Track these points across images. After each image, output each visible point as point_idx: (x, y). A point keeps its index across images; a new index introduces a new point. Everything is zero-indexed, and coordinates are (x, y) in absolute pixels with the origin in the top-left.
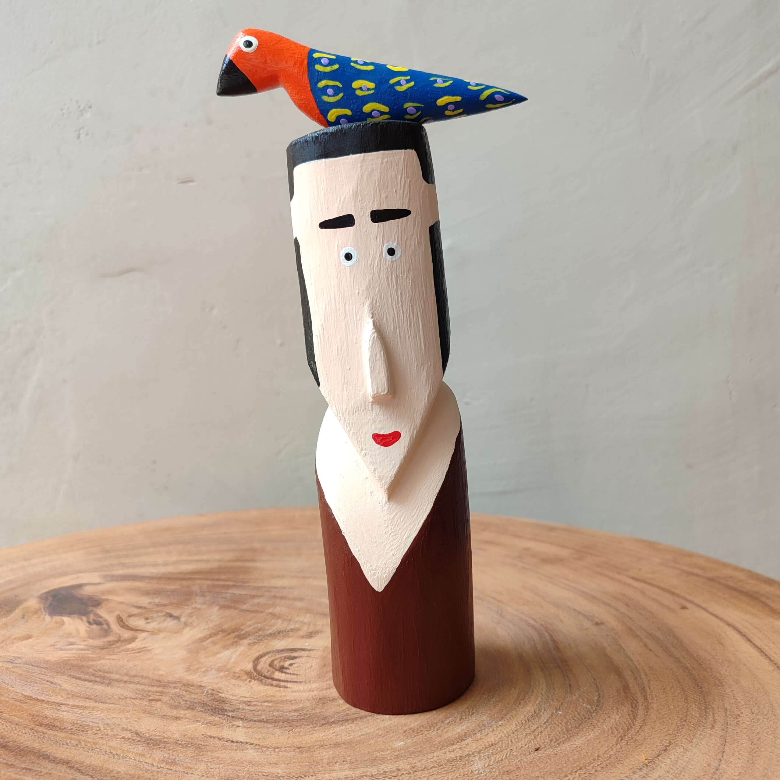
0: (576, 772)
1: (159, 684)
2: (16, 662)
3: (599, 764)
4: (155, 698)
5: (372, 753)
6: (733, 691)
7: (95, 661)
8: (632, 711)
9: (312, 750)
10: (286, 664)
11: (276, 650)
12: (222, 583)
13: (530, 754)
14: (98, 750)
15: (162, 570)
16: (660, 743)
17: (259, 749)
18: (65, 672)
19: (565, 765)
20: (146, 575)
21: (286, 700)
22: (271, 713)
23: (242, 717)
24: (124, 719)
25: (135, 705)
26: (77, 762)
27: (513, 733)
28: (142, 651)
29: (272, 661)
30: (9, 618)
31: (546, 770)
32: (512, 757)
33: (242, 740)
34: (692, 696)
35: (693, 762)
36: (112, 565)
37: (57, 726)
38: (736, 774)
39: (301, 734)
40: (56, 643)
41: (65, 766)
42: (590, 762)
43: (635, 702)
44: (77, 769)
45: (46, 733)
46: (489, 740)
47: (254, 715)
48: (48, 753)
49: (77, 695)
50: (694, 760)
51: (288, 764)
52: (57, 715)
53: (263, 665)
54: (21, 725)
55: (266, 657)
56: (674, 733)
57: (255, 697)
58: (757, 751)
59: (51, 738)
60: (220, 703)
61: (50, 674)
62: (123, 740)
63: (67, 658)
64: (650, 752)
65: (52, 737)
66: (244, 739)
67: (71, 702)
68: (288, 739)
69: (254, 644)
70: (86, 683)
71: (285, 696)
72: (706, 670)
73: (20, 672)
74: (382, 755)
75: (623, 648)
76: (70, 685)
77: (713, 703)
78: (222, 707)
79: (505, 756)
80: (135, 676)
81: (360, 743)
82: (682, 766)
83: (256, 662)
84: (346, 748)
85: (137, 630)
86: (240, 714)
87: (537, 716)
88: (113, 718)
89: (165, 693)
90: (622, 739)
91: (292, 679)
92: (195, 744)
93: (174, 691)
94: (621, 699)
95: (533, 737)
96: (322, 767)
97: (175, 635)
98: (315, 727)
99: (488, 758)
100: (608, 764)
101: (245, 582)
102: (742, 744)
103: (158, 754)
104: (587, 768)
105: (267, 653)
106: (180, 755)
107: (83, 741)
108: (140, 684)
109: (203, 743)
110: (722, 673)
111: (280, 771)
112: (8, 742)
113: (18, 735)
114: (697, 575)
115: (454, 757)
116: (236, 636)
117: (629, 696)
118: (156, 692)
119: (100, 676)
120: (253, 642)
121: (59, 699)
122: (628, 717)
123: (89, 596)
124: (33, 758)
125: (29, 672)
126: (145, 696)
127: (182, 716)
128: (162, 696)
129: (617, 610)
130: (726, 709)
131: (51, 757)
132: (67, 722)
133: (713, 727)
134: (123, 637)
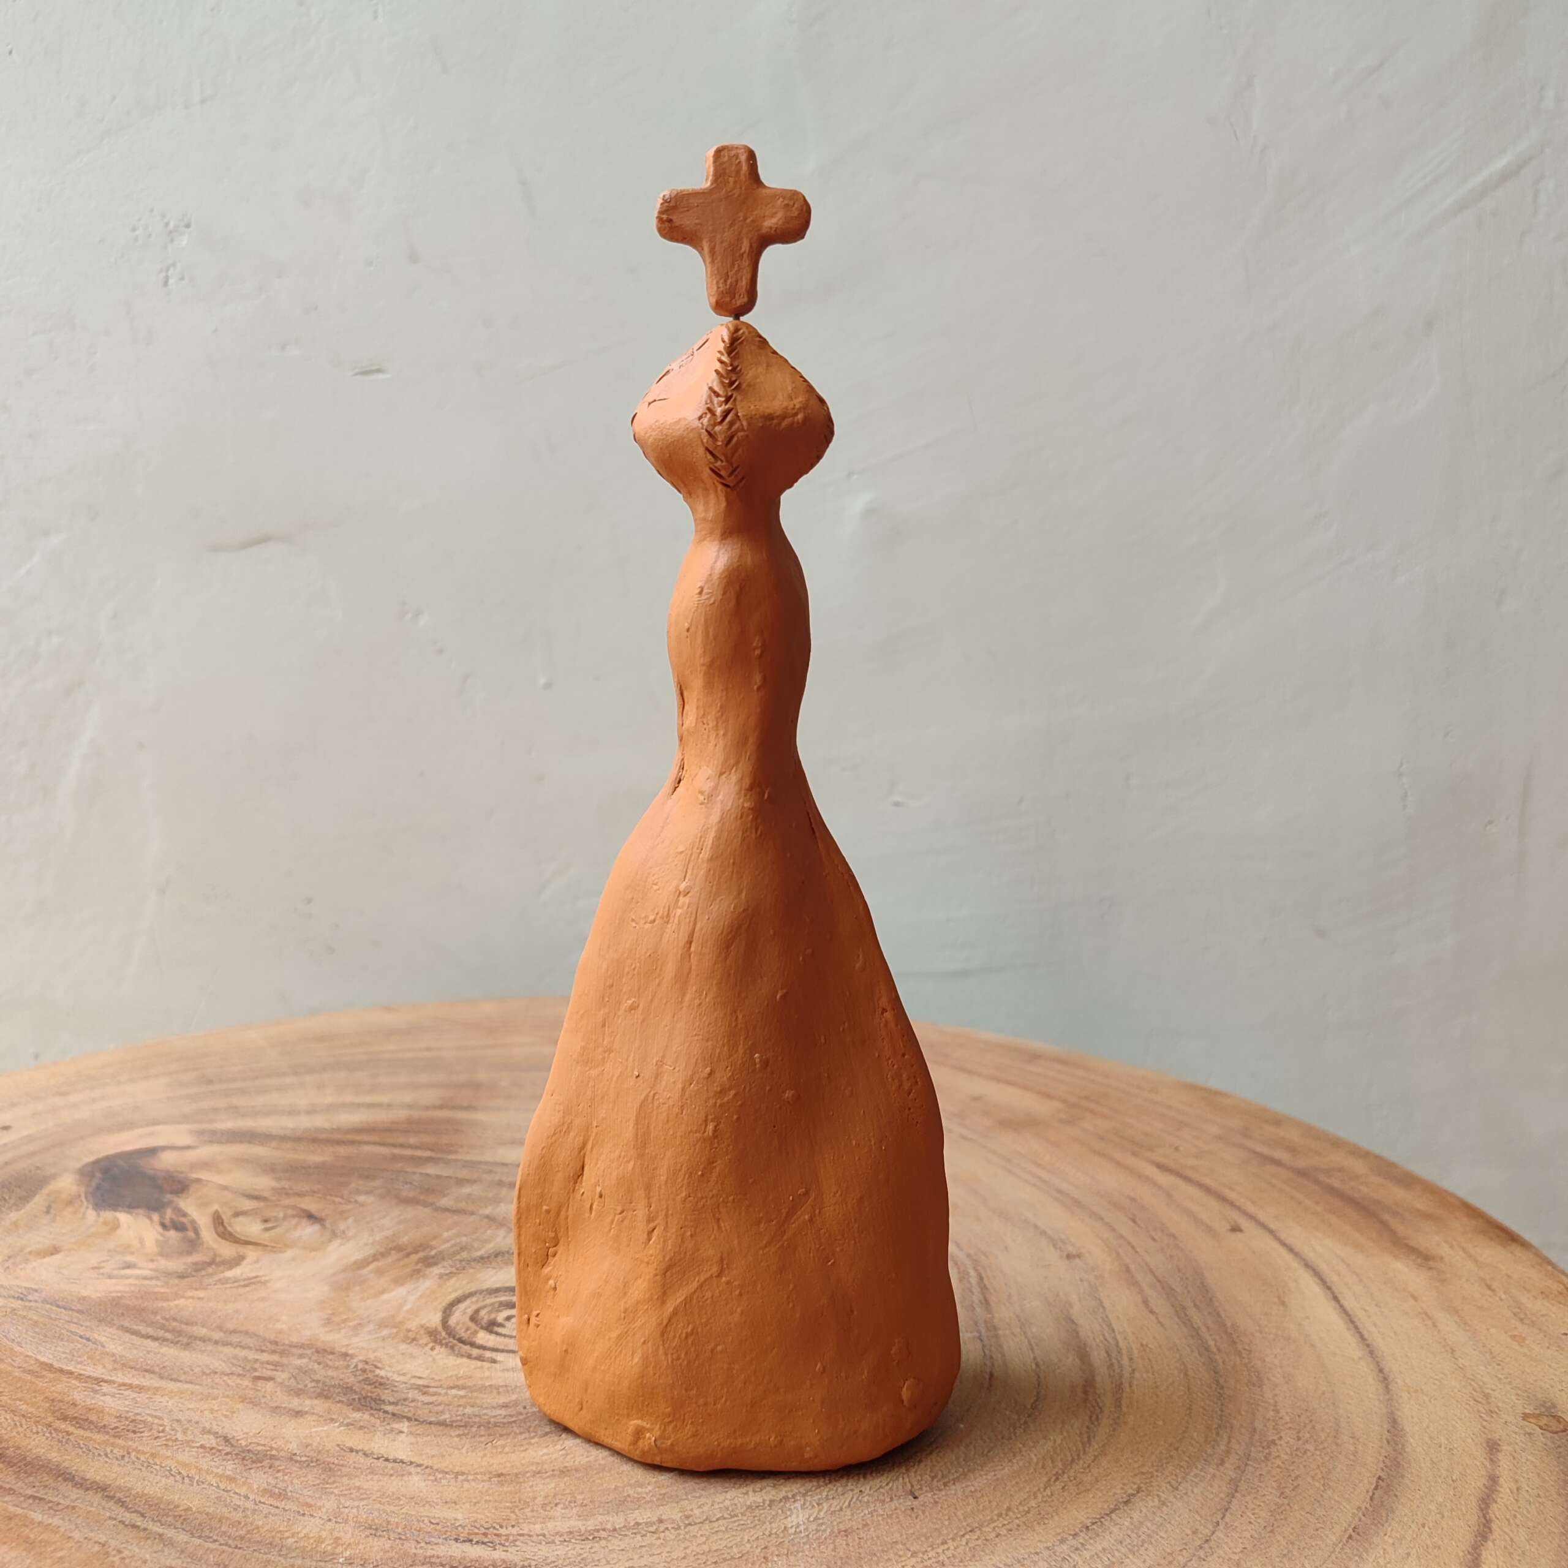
0: (963, 1536)
1: (274, 1347)
2: (30, 1297)
3: (1006, 1522)
4: (264, 1375)
5: (621, 1489)
6: (1276, 1395)
7: (166, 1299)
8: (1088, 1427)
9: (521, 1480)
10: (501, 1317)
11: (487, 1290)
12: (408, 1152)
13: (892, 1499)
14: (158, 1467)
15: (305, 1123)
16: (1122, 1489)
17: (430, 1475)
18: (112, 1319)
19: (946, 1523)
20: (274, 1132)
21: (490, 1386)
22: (461, 1409)
23: (410, 1415)
24: (206, 1412)
25: (228, 1386)
26: (119, 1488)
28: (251, 1283)
29: (477, 1311)
30: (23, 1211)
31: (911, 1531)
32: (859, 1505)
33: (404, 1457)
34: (1202, 1404)
35: (1168, 1525)
36: (215, 1110)
37: (91, 1422)
38: (1238, 1550)
39: (507, 1449)
40: (103, 1264)
41: (100, 1495)
42: (992, 1519)
43: (1099, 1410)
44: (119, 1500)
45: (72, 1434)
47: (430, 1412)
48: (73, 1470)
49: (131, 1364)
50: (1173, 1522)
51: (475, 1504)
52: (93, 1402)
53: (459, 1317)
54: (30, 1418)
55: (468, 1302)
56: (1151, 1470)
57: (437, 1378)
58: (1285, 1510)
59: (79, 1444)
60: (376, 1387)
61: (88, 1324)
62: (201, 1450)
63: (119, 1294)
64: (1100, 1505)
65: (81, 1442)
66: (408, 1456)
67: (120, 1377)
68: (482, 1458)
69: (450, 1275)
70: (149, 1343)
71: (490, 1378)
72: (1239, 1354)
73: (35, 1318)
74: (638, 1493)
75: (1104, 1308)
76: (121, 1345)
77: (1235, 1418)
78: (378, 1395)
79: (847, 1504)
80: (234, 1332)
81: (604, 1470)
82: (1149, 1532)
83: (448, 1311)
84: (578, 1479)
85: (247, 1243)
86: (406, 1410)
88: (189, 1409)
89: (282, 1365)
90: (1057, 1479)
91: (506, 1345)
92: (324, 1463)
93: (299, 1362)
95: (903, 1470)
96: (532, 1511)
97: (313, 1254)
98: (533, 1438)
99: (818, 1504)
100: (1021, 1524)
101: (450, 1152)
102: (1264, 1495)
103: (259, 1479)
104: (983, 1529)
105: (471, 1295)
106: (295, 1481)
107: (134, 1450)
108: (241, 1346)
109: (336, 1462)
110: (1267, 1360)
111: (460, 1516)
112: (8, 1448)
113: (25, 1436)
114: (1278, 1163)
115: (761, 1500)
116: (420, 1259)
117: (1090, 1398)
118: (268, 1363)
119: (173, 1331)
120: (447, 1272)
121: (98, 1371)
122: (1078, 1439)
123: (168, 1172)
124: (45, 1479)
125: (51, 1318)
126: (248, 1371)
127: (306, 1409)
128: (275, 1370)
129: (1113, 1230)
130: (1255, 1430)
131: (77, 1478)
132: (109, 1414)
133: (1222, 1462)
134: (220, 1256)
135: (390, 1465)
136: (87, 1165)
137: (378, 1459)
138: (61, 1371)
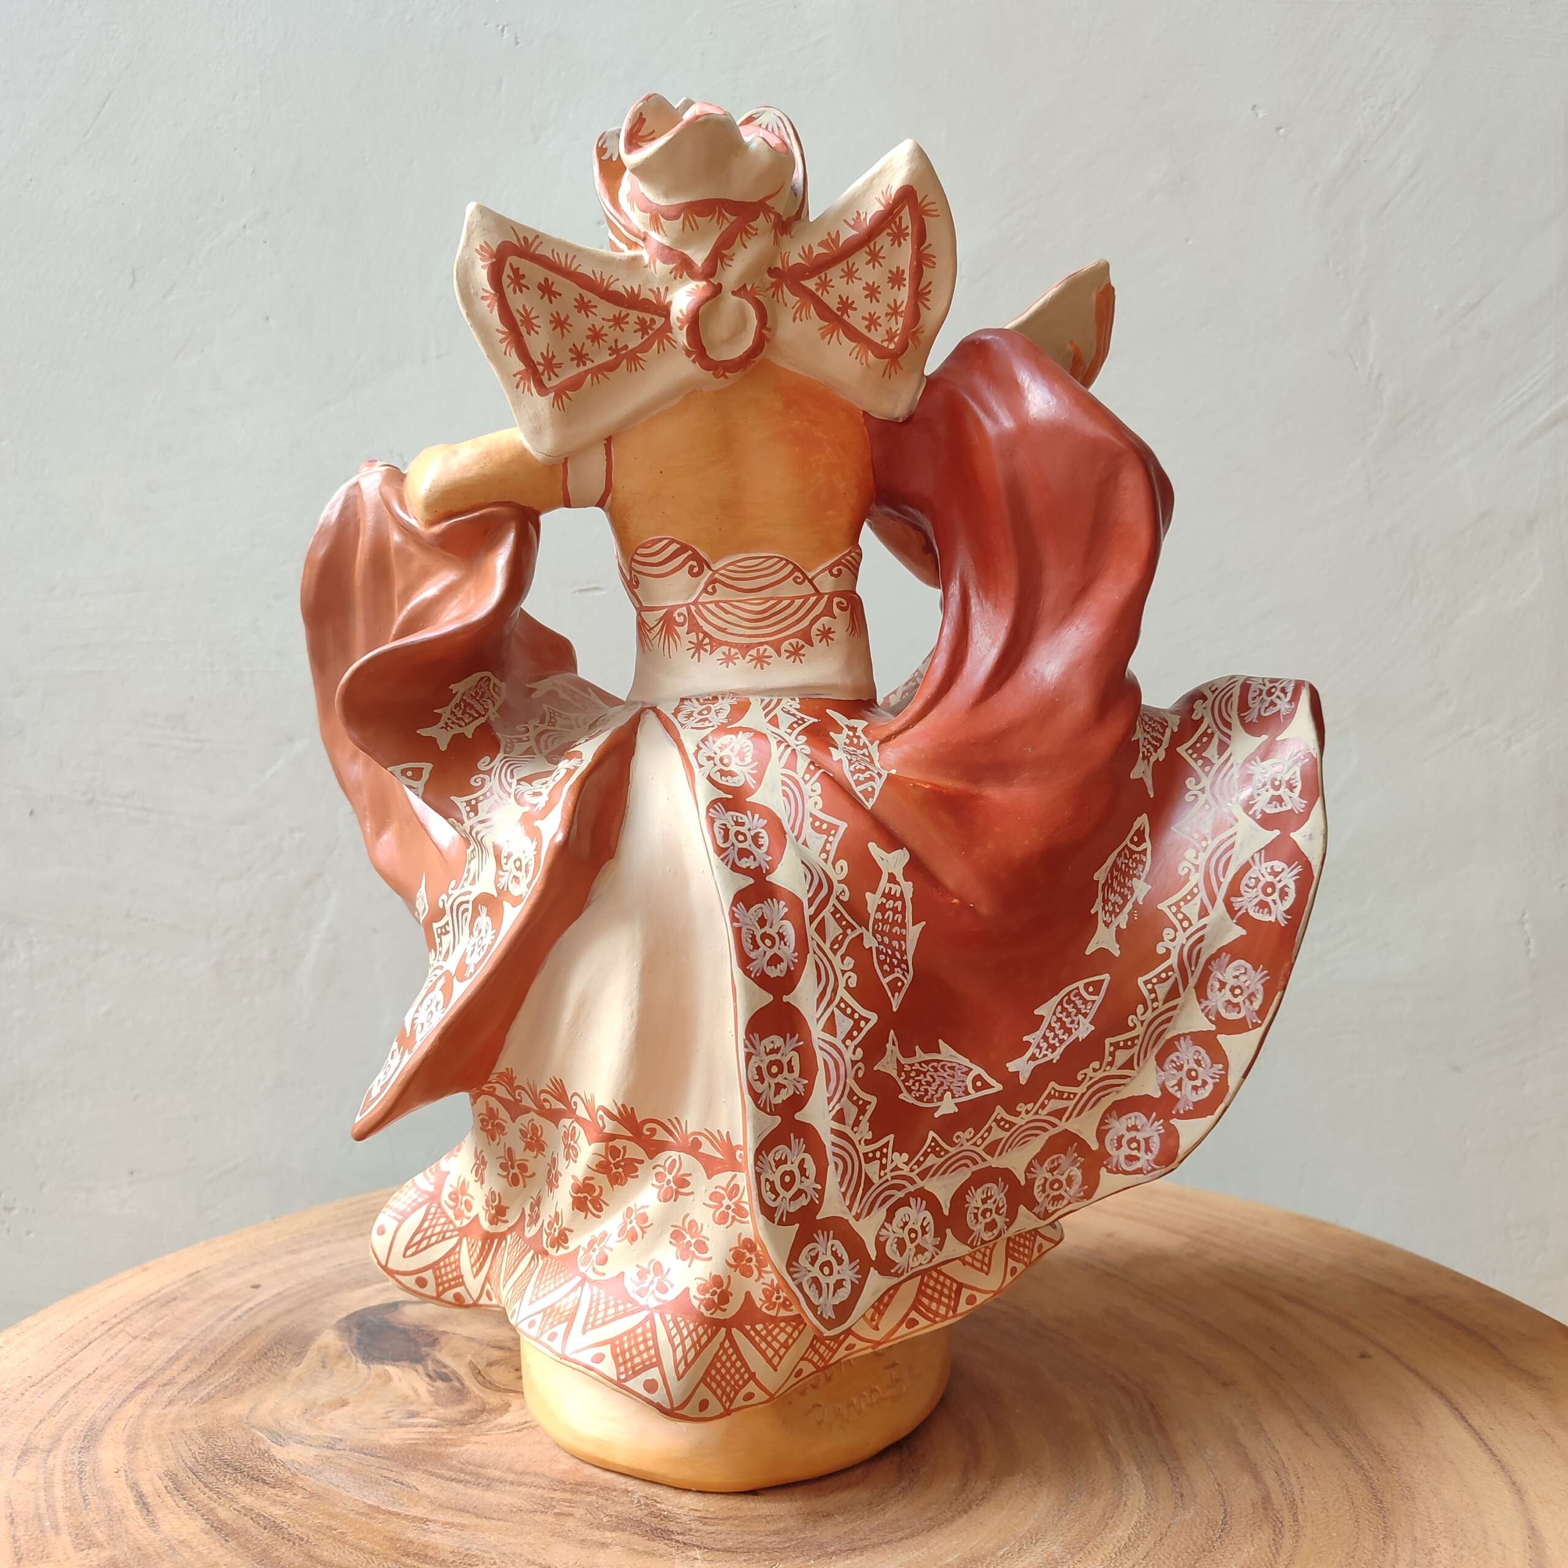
1: (563, 1486)
2: (338, 1446)
4: (563, 1512)
6: (1428, 1507)
7: (455, 1446)
8: (1274, 1540)
18: (416, 1465)
23: (699, 1544)
25: (536, 1522)
28: (522, 1428)
30: (301, 1366)
34: (1367, 1517)
37: (431, 1557)
40: (389, 1414)
43: (1280, 1525)
47: (715, 1540)
49: (447, 1504)
52: (426, 1539)
60: (661, 1520)
61: (397, 1470)
63: (414, 1442)
67: (441, 1517)
70: (455, 1485)
72: (1390, 1471)
73: (350, 1465)
75: (1266, 1432)
76: (431, 1488)
77: (1397, 1528)
78: (667, 1526)
80: (524, 1473)
85: (505, 1390)
86: (694, 1539)
88: (509, 1543)
89: (576, 1502)
93: (588, 1499)
94: (1259, 1519)
98: (809, 1560)
108: (535, 1486)
110: (1415, 1476)
117: (1271, 1514)
118: (563, 1500)
119: (471, 1473)
121: (420, 1512)
122: (1269, 1550)
123: (415, 1325)
125: (363, 1465)
126: (548, 1508)
127: (609, 1541)
128: (573, 1507)
129: (1257, 1358)
130: (1415, 1539)
132: (443, 1550)
134: (488, 1403)
136: (339, 1322)
138: (390, 1512)
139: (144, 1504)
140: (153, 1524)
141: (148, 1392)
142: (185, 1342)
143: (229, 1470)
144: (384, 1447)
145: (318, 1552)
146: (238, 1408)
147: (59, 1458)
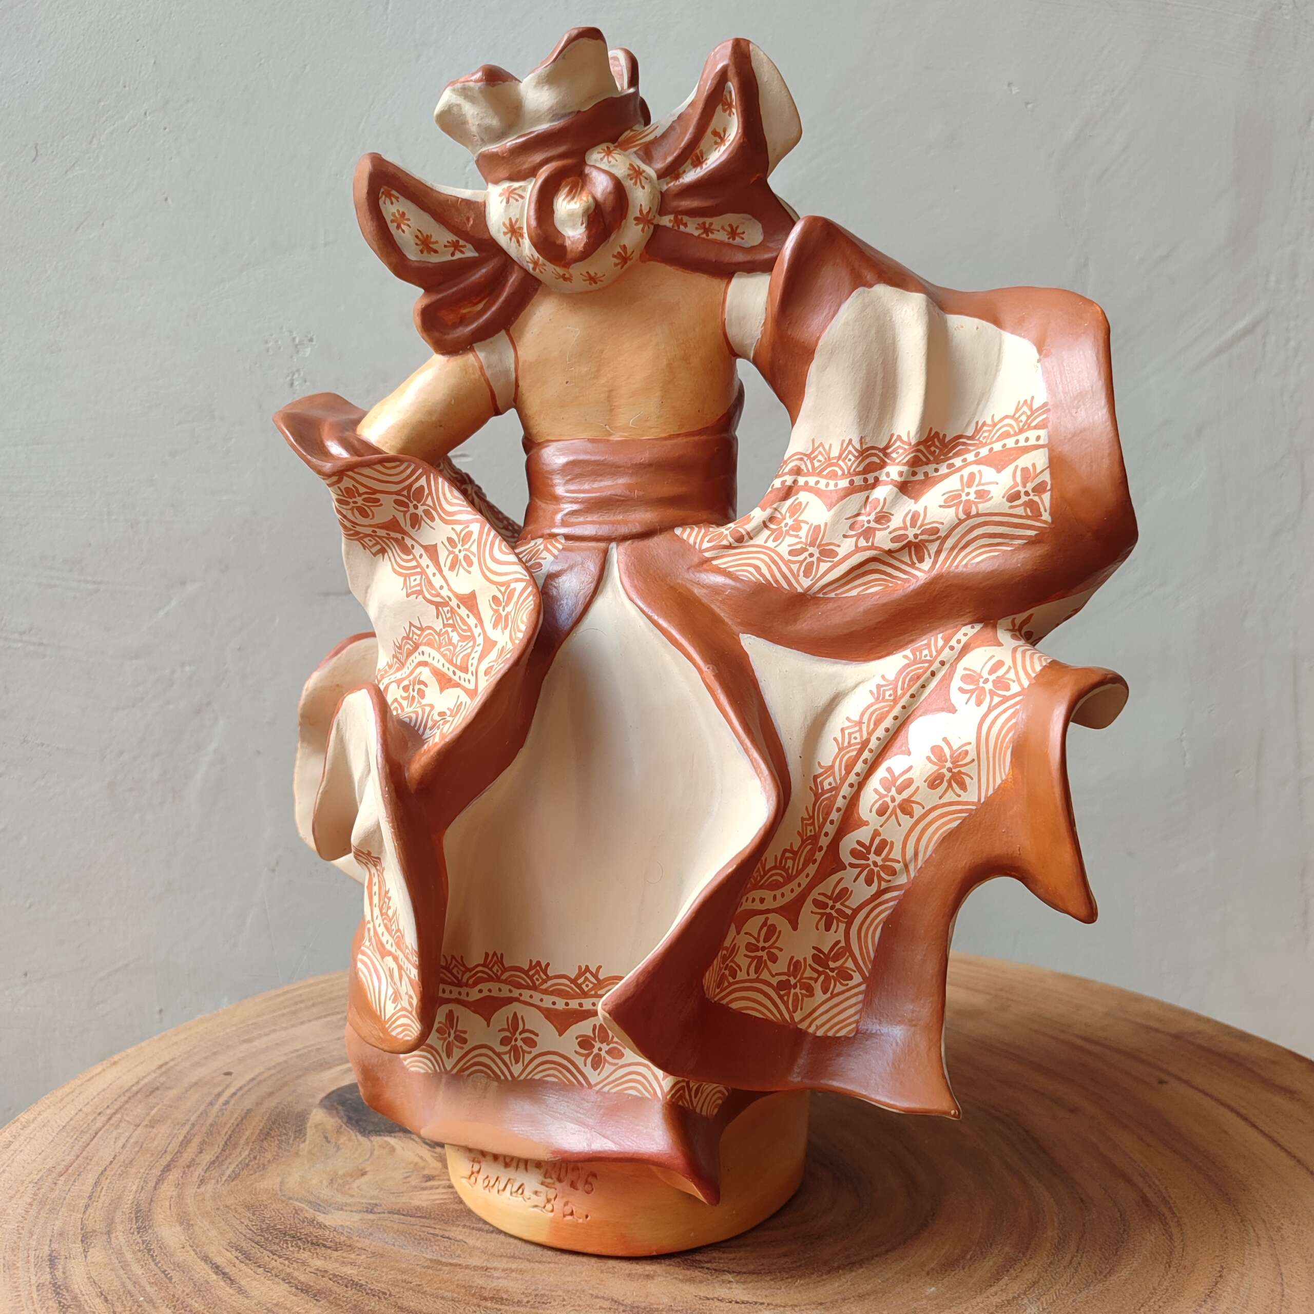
0: (1139, 1310)
2: (376, 1210)
3: (1159, 1298)
6: (1261, 1196)
8: (1165, 1229)
16: (1212, 1268)
18: (454, 1221)
19: (1124, 1302)
27: (1049, 1267)
32: (1063, 1297)
33: (747, 1299)
34: (1222, 1206)
35: (1254, 1288)
42: (1149, 1297)
46: (1027, 1277)
50: (1256, 1286)
52: (495, 1284)
61: (439, 1227)
64: (1206, 1280)
67: (498, 1264)
76: (477, 1240)
77: (1247, 1213)
79: (1055, 1298)
87: (1064, 1242)
90: (1170, 1266)
94: (1146, 1214)
95: (1072, 1270)
99: (1039, 1299)
100: (1168, 1298)
102: (1297, 1262)
115: (1000, 1301)
117: (1153, 1209)
121: (478, 1262)
122: (1164, 1237)
125: (407, 1225)
127: (652, 1273)
132: (515, 1293)
133: (1259, 1244)
135: (743, 1306)
136: (322, 1101)
137: (730, 1302)
138: (451, 1264)
139: (224, 1274)
140: (241, 1291)
141: (174, 1175)
142: (187, 1127)
143: (287, 1238)
144: (418, 1208)
145: (405, 1304)
146: (269, 1182)
147: (120, 1237)
